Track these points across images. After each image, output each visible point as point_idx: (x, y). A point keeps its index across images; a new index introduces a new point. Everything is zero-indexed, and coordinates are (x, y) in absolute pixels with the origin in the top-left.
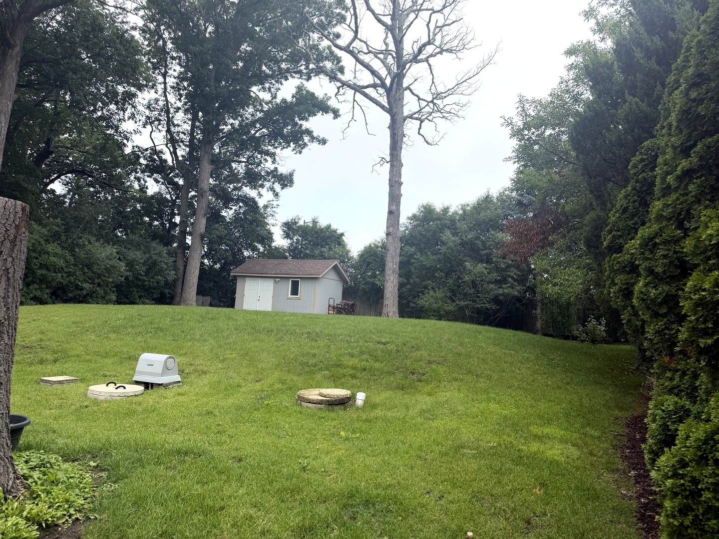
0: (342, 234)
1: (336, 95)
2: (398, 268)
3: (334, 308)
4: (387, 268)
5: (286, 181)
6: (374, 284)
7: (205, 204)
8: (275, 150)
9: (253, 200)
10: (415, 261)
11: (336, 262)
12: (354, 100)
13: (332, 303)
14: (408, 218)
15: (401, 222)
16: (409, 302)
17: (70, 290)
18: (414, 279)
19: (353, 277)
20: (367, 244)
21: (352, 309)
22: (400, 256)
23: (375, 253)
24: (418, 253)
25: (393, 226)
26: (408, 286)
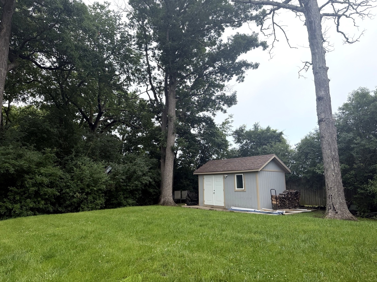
0: (281, 133)
1: (261, 30)
2: (337, 154)
3: (276, 198)
4: (324, 155)
5: (231, 101)
6: (314, 173)
7: (173, 126)
8: (224, 83)
9: (209, 119)
10: (355, 146)
11: (274, 156)
12: (274, 23)
13: (274, 194)
14: (340, 109)
15: (333, 113)
16: (356, 188)
17: (67, 199)
18: (358, 164)
19: (295, 168)
20: (303, 137)
21: (296, 197)
22: (339, 143)
23: (311, 143)
24: (358, 138)
25: (324, 112)
26: (353, 172)
